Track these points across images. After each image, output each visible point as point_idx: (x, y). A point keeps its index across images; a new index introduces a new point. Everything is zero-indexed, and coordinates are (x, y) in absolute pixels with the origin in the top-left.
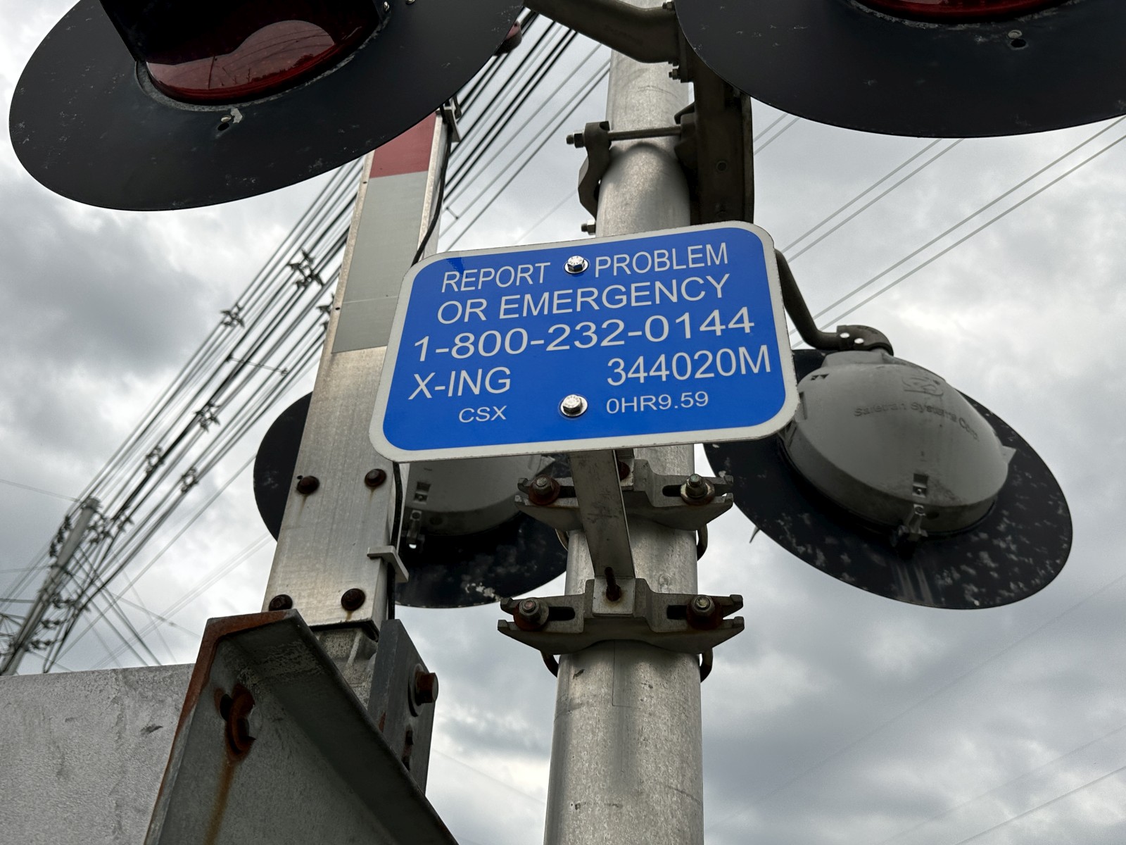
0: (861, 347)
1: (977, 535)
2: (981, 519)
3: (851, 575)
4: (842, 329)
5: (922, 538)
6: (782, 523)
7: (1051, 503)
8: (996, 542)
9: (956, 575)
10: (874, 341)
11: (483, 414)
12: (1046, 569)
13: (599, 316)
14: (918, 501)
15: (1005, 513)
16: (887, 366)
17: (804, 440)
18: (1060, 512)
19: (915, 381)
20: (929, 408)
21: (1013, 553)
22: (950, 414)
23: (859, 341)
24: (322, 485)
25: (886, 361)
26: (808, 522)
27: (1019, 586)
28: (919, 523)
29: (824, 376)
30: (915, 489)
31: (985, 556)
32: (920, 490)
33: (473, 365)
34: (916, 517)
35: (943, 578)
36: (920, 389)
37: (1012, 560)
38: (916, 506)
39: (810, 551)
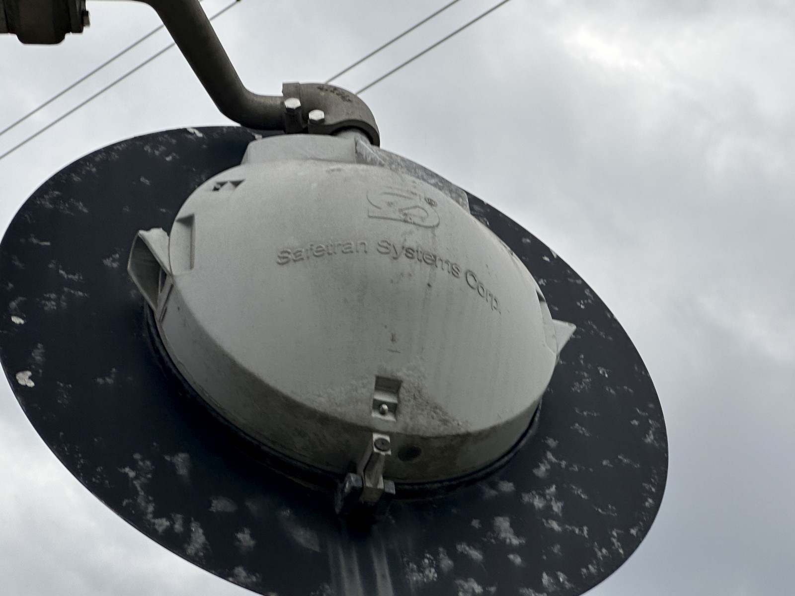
0: (320, 128)
1: (493, 486)
2: (503, 457)
3: (250, 570)
4: (291, 90)
5: (385, 496)
6: (132, 474)
7: (635, 422)
8: (526, 498)
9: (446, 563)
10: (343, 117)
12: (609, 545)
14: (381, 428)
15: (552, 442)
16: (362, 167)
17: (183, 308)
18: (650, 439)
20: (410, 252)
21: (555, 517)
22: (447, 262)
23: (316, 115)
25: (360, 158)
27: (556, 578)
28: (379, 467)
29: (236, 184)
30: (377, 405)
31: (503, 524)
32: (385, 407)
34: (374, 458)
35: (421, 569)
37: (552, 529)
38: (376, 436)
39: (178, 527)
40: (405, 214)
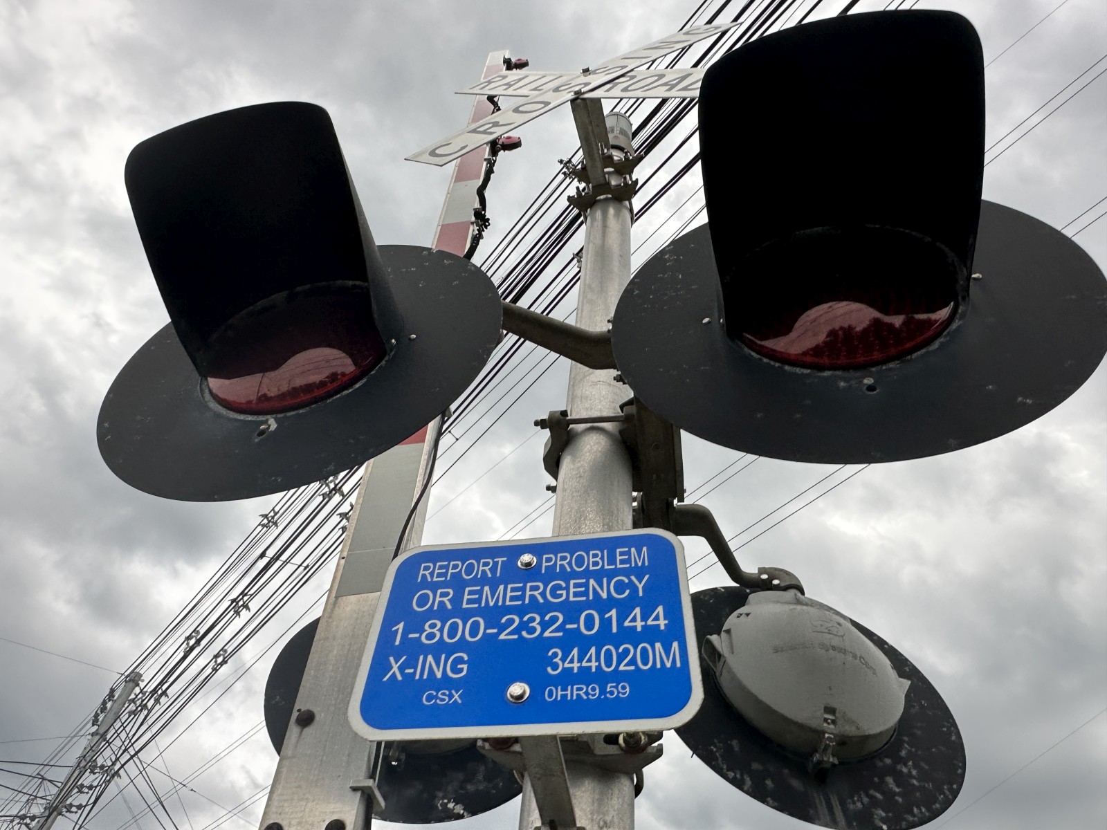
0: (777, 588)
1: (881, 760)
2: (884, 746)
3: (774, 800)
4: (762, 571)
5: (834, 765)
6: (715, 749)
7: (945, 729)
8: (899, 767)
9: (866, 800)
10: (788, 583)
11: (443, 698)
12: (944, 794)
13: (543, 609)
14: (829, 731)
15: (906, 739)
16: (799, 607)
17: (730, 671)
18: (953, 738)
19: (821, 623)
20: (834, 648)
21: (914, 778)
22: (851, 652)
23: (776, 582)
24: (317, 718)
25: (799, 602)
26: (736, 749)
27: (921, 810)
28: (830, 751)
29: (748, 615)
30: (826, 720)
31: (890, 780)
32: (829, 721)
33: (440, 649)
34: (827, 746)
35: (854, 803)
36: (827, 631)
37: (914, 784)
38: (827, 735)
39: (738, 776)
40: (829, 630)
